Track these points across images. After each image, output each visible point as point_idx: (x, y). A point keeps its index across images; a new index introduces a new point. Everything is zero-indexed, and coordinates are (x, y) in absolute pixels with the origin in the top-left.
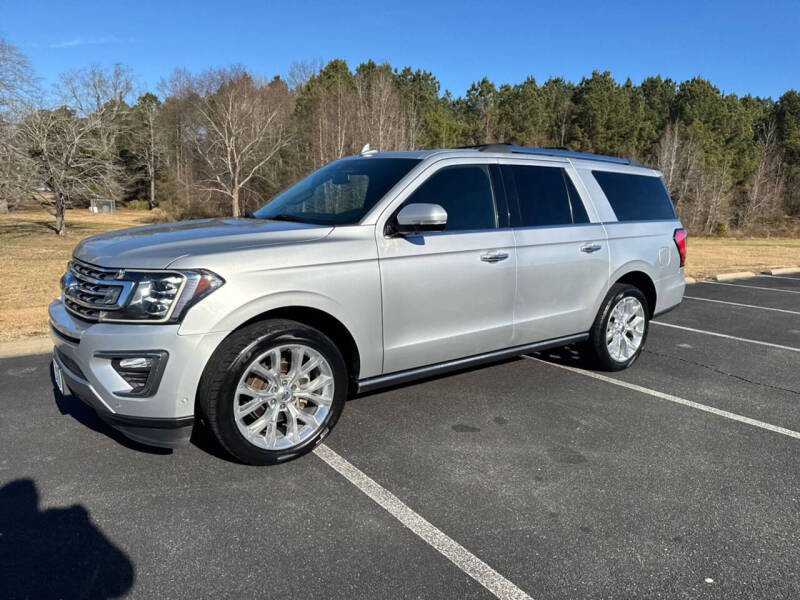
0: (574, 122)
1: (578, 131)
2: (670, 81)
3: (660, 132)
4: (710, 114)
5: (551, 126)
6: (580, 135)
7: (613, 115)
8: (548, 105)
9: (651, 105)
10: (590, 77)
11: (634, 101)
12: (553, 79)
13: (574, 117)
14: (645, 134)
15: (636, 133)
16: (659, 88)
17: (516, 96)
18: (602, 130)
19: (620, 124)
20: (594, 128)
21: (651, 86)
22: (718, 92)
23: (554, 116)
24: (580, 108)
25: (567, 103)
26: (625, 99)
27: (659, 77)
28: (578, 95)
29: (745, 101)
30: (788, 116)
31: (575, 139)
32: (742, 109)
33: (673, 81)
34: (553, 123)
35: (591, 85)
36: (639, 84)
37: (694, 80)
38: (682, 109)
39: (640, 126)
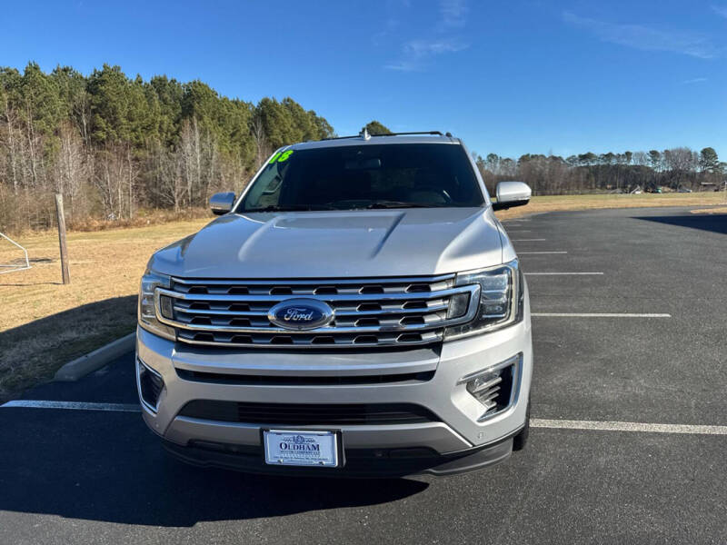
0: (94, 112)
1: (102, 122)
2: (175, 81)
3: (177, 126)
4: (214, 113)
5: (70, 115)
6: (104, 125)
7: (133, 108)
8: (61, 94)
9: (165, 101)
10: (101, 70)
11: (148, 96)
12: (61, 67)
13: (92, 107)
14: (165, 127)
15: (157, 125)
16: (167, 87)
17: (24, 81)
18: (124, 121)
19: (141, 117)
20: (116, 119)
21: (159, 84)
22: (217, 94)
23: (72, 106)
24: (97, 99)
25: (83, 93)
26: (140, 94)
27: (165, 77)
28: (94, 86)
29: (236, 103)
30: (268, 118)
31: (97, 129)
32: (235, 109)
33: (178, 81)
34: (71, 112)
35: (105, 77)
36: (149, 82)
37: (195, 83)
38: (191, 107)
39: (159, 119)
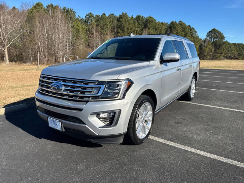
0: (118, 27)
1: (120, 31)
2: (143, 17)
3: (142, 31)
4: (154, 27)
5: (112, 29)
6: (120, 32)
7: (129, 26)
8: (110, 22)
9: (139, 23)
10: (122, 14)
11: (134, 22)
12: (111, 14)
13: (118, 26)
14: (138, 32)
15: (135, 32)
16: (140, 19)
17: (101, 19)
18: (126, 30)
19: (131, 29)
20: (124, 30)
21: (138, 18)
22: (156, 21)
23: (112, 26)
24: (119, 24)
25: (116, 22)
26: (132, 21)
27: (140, 15)
28: (119, 19)
29: (162, 23)
30: (173, 28)
31: (119, 33)
32: (161, 26)
33: (144, 17)
34: (112, 28)
35: (122, 16)
36: (135, 17)
37: (149, 17)
38: (147, 25)
39: (136, 29)
